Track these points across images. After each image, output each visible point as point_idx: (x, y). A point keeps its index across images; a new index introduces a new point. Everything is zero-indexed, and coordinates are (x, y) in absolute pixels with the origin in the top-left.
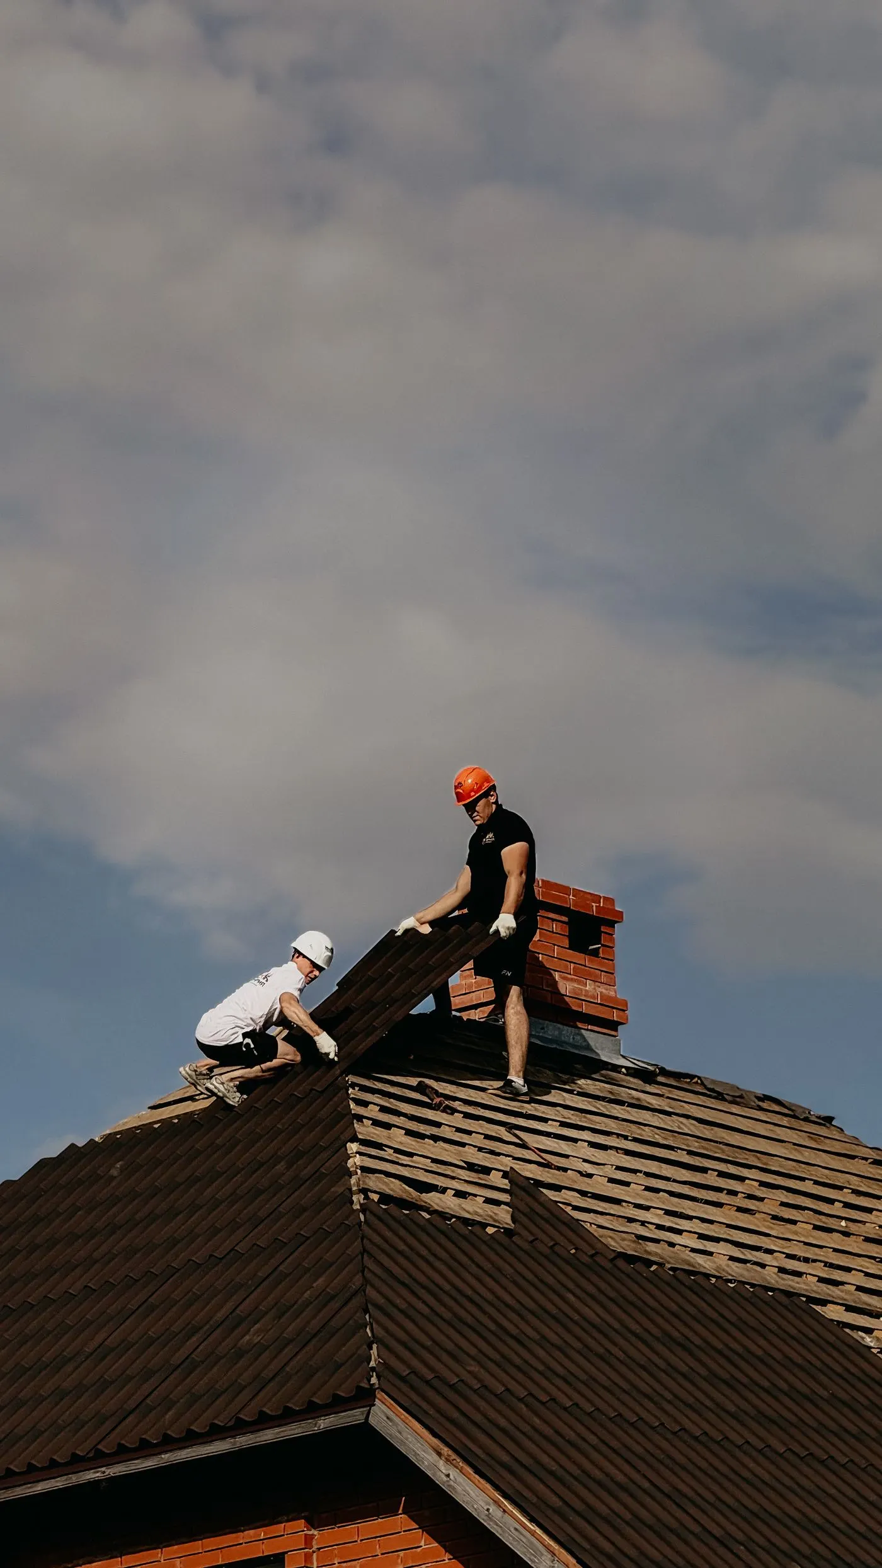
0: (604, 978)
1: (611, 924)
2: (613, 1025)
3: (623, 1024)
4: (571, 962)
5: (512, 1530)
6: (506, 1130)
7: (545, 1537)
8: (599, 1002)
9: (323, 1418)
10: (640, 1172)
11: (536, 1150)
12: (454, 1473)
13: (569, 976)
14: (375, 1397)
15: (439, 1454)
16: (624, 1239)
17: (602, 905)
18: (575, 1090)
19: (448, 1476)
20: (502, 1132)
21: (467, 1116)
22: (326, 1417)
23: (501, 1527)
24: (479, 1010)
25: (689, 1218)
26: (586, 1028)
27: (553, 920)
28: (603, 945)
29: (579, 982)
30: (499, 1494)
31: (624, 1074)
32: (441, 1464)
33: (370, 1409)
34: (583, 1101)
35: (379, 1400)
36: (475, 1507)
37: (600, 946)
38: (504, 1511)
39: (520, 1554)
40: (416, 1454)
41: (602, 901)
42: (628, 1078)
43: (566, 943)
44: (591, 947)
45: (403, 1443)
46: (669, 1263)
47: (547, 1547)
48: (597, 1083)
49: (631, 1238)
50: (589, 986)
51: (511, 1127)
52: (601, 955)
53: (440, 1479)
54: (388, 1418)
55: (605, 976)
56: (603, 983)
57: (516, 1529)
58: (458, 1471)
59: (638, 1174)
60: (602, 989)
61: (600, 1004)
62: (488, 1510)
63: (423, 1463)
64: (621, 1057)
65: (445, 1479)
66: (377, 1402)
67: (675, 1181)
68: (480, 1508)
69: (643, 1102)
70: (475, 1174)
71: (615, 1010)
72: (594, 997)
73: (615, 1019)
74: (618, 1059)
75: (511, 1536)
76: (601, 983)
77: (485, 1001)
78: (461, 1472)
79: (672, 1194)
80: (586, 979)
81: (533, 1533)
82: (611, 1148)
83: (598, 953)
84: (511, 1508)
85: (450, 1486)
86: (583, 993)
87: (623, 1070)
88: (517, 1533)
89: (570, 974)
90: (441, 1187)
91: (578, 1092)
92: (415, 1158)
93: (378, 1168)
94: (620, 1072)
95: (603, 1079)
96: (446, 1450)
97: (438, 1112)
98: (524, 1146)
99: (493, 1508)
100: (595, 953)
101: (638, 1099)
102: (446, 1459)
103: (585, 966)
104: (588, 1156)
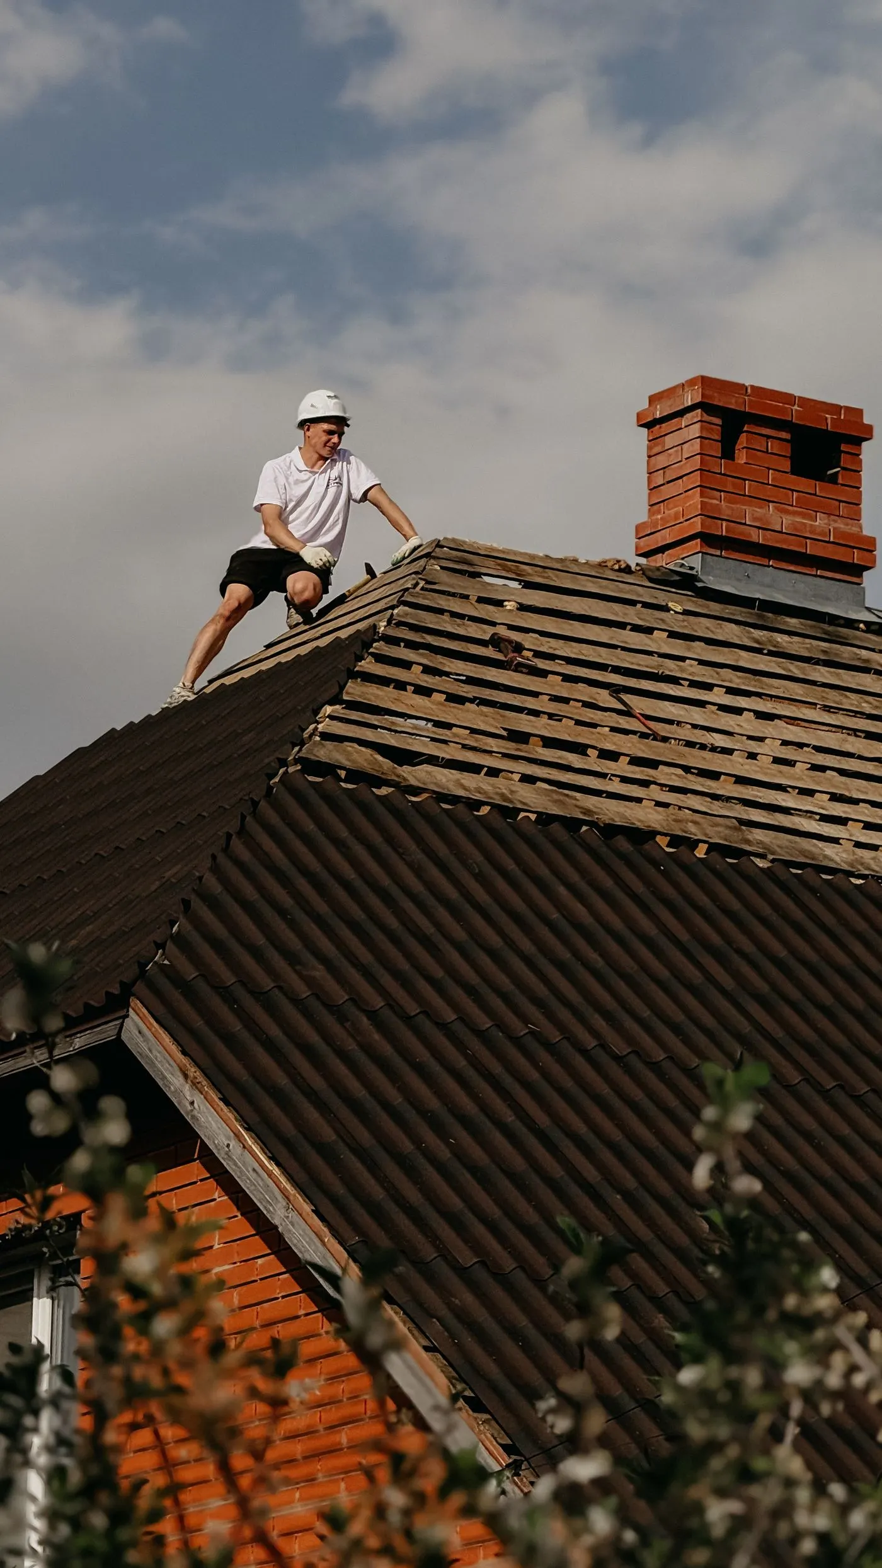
0: (843, 509)
1: (858, 441)
2: (858, 570)
3: (869, 568)
4: (793, 490)
5: (250, 1169)
6: (610, 695)
7: (283, 1180)
8: (832, 540)
9: (79, 1035)
10: (808, 745)
11: (641, 718)
12: (198, 1099)
13: (790, 508)
14: (129, 1005)
15: (186, 1076)
16: (717, 825)
17: (842, 417)
18: (764, 649)
19: (192, 1103)
20: (604, 697)
21: (567, 678)
22: (82, 1034)
23: (239, 1168)
24: (666, 553)
25: (855, 802)
26: (814, 573)
27: (768, 437)
28: (844, 469)
29: (804, 516)
30: (241, 1126)
31: (863, 631)
32: (187, 1089)
33: (123, 1022)
34: (770, 661)
35: (133, 1009)
36: (216, 1142)
37: (839, 469)
38: (244, 1147)
39: (256, 1201)
40: (164, 1078)
41: (843, 412)
42: (869, 636)
43: (786, 465)
44: (830, 472)
45: (153, 1064)
46: (773, 854)
47: (283, 1191)
48: (807, 641)
49: (730, 825)
50: (821, 521)
51: (616, 690)
52: (840, 481)
53: (184, 1108)
54: (140, 1032)
55: (845, 507)
56: (842, 517)
57: (254, 1170)
58: (202, 1096)
59: (805, 749)
60: (840, 525)
61: (833, 543)
62: (228, 1146)
63: (170, 1088)
64: (864, 609)
65: (189, 1108)
66: (131, 1012)
67: (861, 758)
68: (221, 1144)
69: (874, 664)
70: (513, 744)
71: (855, 551)
72: (822, 534)
73: (855, 561)
74: (860, 612)
75: (250, 1180)
76: (839, 516)
77: (671, 541)
78: (205, 1098)
79: (842, 772)
80: (816, 512)
81: (270, 1174)
82: (780, 717)
83: (837, 479)
84: (250, 1143)
85: (193, 1117)
86: (808, 529)
87: (862, 626)
88: (254, 1175)
89: (792, 506)
90: (443, 758)
91: (769, 651)
92: (455, 729)
93: (350, 735)
94: (858, 629)
95: (824, 636)
96: (193, 1071)
97: (510, 672)
98: (628, 713)
99: (233, 1143)
100: (833, 479)
101: (867, 661)
102: (192, 1082)
103: (815, 495)
104: (731, 726)
